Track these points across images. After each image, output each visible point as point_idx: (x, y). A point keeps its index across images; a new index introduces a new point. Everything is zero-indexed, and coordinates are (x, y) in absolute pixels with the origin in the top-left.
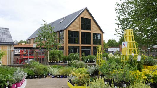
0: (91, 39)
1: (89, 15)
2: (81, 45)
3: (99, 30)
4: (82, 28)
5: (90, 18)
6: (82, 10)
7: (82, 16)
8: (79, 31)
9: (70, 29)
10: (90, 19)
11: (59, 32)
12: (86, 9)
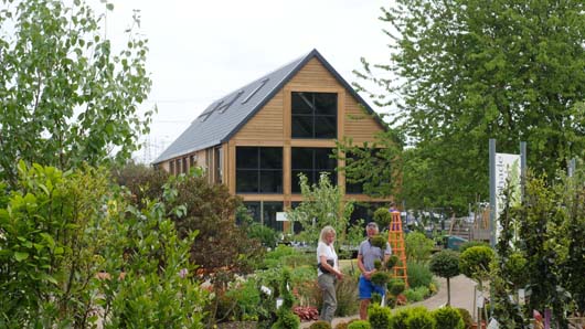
0: (336, 173)
2: (288, 197)
5: (334, 90)
7: (295, 86)
8: (280, 145)
9: (245, 140)
11: (217, 148)
12: (315, 55)
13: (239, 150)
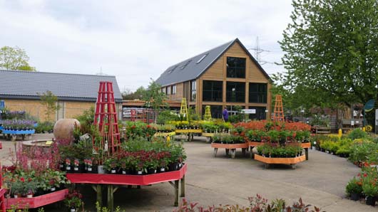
0: (244, 93)
1: (243, 52)
2: (224, 103)
3: (263, 77)
4: (229, 75)
5: (244, 57)
6: (228, 44)
7: (229, 54)
8: (221, 80)
9: (207, 77)
10: (245, 59)
11: (191, 81)
12: (237, 41)
13: (204, 82)
